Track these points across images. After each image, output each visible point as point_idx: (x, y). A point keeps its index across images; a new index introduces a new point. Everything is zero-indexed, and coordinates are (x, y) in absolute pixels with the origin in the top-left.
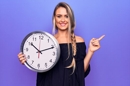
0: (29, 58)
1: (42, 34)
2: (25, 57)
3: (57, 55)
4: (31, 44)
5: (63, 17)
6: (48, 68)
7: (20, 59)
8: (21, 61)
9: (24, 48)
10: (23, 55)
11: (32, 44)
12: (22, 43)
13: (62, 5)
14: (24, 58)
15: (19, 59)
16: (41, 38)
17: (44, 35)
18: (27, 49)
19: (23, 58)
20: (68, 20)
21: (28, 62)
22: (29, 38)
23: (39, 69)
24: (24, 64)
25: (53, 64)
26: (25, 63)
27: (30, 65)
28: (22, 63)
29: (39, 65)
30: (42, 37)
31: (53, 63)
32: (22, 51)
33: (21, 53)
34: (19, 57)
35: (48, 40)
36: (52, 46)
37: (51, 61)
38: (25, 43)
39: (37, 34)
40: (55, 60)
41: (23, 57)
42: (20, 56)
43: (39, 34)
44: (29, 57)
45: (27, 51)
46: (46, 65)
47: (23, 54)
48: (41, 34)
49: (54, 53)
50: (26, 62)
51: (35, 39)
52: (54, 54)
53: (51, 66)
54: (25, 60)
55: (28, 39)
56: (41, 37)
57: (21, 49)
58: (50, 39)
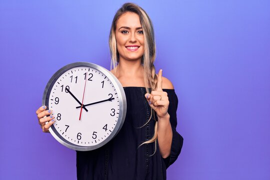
0: (59, 118)
1: (91, 70)
2: (51, 115)
3: (120, 116)
4: (66, 89)
5: (133, 32)
6: (98, 143)
7: (42, 120)
8: (43, 124)
9: (51, 97)
10: (47, 112)
11: (68, 90)
12: (47, 87)
13: (129, 8)
14: (49, 118)
15: (39, 119)
16: (88, 77)
17: (94, 72)
18: (57, 99)
19: (46, 118)
20: (142, 38)
21: (56, 127)
22: (63, 75)
23: (80, 144)
24: (48, 132)
25: (109, 135)
26: (51, 130)
27: (61, 133)
28: (45, 129)
29: (79, 136)
30: (91, 75)
31: (110, 133)
32: (47, 104)
33: (43, 107)
34: (40, 115)
35: (103, 82)
36: (111, 96)
37: (105, 128)
38: (54, 87)
39: (80, 68)
40: (114, 127)
41: (48, 116)
42: (41, 113)
43: (84, 68)
44: (59, 116)
45: (57, 103)
46: (94, 136)
47: (48, 109)
48: (87, 69)
49: (113, 110)
50: (52, 128)
51: (74, 80)
52: (113, 114)
53: (105, 138)
54: (51, 122)
55: (61, 78)
56: (88, 75)
57: (43, 99)
58: (105, 81)
